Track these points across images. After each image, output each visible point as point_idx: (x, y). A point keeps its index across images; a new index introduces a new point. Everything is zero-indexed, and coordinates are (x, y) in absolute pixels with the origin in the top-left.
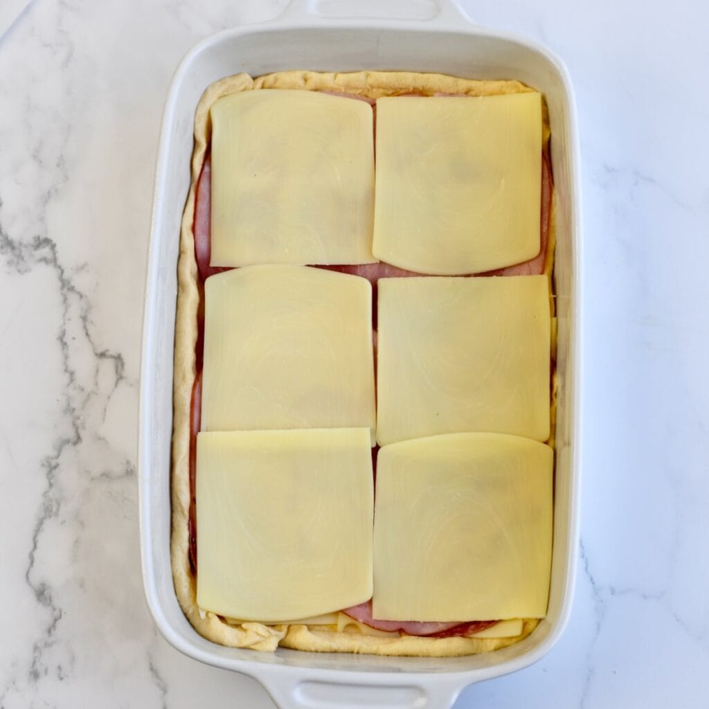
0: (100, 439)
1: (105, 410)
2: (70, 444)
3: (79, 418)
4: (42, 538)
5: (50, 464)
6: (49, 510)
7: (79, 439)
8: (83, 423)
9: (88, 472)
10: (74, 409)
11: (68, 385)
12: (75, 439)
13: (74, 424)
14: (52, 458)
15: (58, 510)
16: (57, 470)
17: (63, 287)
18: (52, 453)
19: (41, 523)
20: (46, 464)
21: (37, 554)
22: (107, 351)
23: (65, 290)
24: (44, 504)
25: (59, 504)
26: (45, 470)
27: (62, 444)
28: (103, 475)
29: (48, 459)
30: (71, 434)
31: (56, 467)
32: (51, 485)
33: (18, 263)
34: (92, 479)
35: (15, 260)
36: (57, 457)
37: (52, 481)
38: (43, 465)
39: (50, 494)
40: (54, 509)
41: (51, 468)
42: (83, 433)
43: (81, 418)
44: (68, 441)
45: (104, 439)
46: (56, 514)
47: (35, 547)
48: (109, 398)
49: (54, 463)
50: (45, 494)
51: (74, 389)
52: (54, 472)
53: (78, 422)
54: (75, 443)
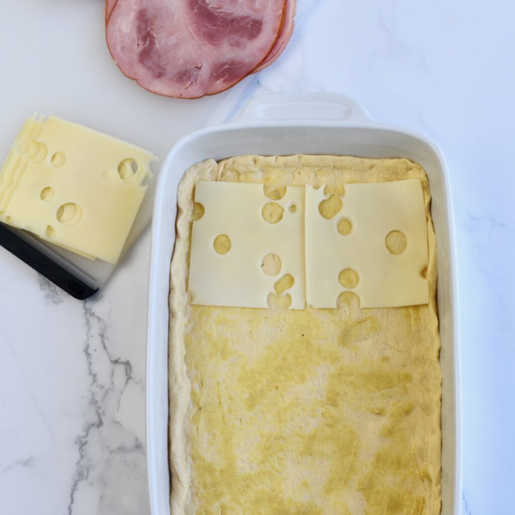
0: (116, 422)
1: (119, 402)
2: (95, 427)
3: (100, 408)
4: (77, 495)
5: (81, 442)
6: (81, 475)
7: (101, 423)
8: (104, 412)
9: (108, 447)
10: (97, 402)
11: (92, 384)
12: (99, 423)
13: (97, 413)
14: (83, 437)
15: (88, 474)
16: (86, 445)
17: (86, 313)
18: (82, 433)
19: (76, 484)
20: (78, 441)
21: (73, 507)
22: (119, 359)
23: (88, 316)
24: (77, 471)
25: (88, 471)
26: (77, 447)
27: (89, 427)
28: (119, 448)
29: (79, 438)
30: (95, 419)
31: (85, 443)
32: (82, 457)
33: (53, 296)
34: (112, 452)
35: (52, 294)
36: (86, 436)
37: (83, 454)
38: (76, 443)
39: (82, 463)
40: (85, 474)
41: (82, 444)
42: (104, 419)
43: (103, 408)
44: (93, 425)
45: (119, 422)
46: (87, 478)
47: (72, 502)
48: (122, 393)
49: (83, 440)
50: (78, 463)
51: (97, 387)
52: (84, 447)
53: (100, 411)
54: (99, 426)
